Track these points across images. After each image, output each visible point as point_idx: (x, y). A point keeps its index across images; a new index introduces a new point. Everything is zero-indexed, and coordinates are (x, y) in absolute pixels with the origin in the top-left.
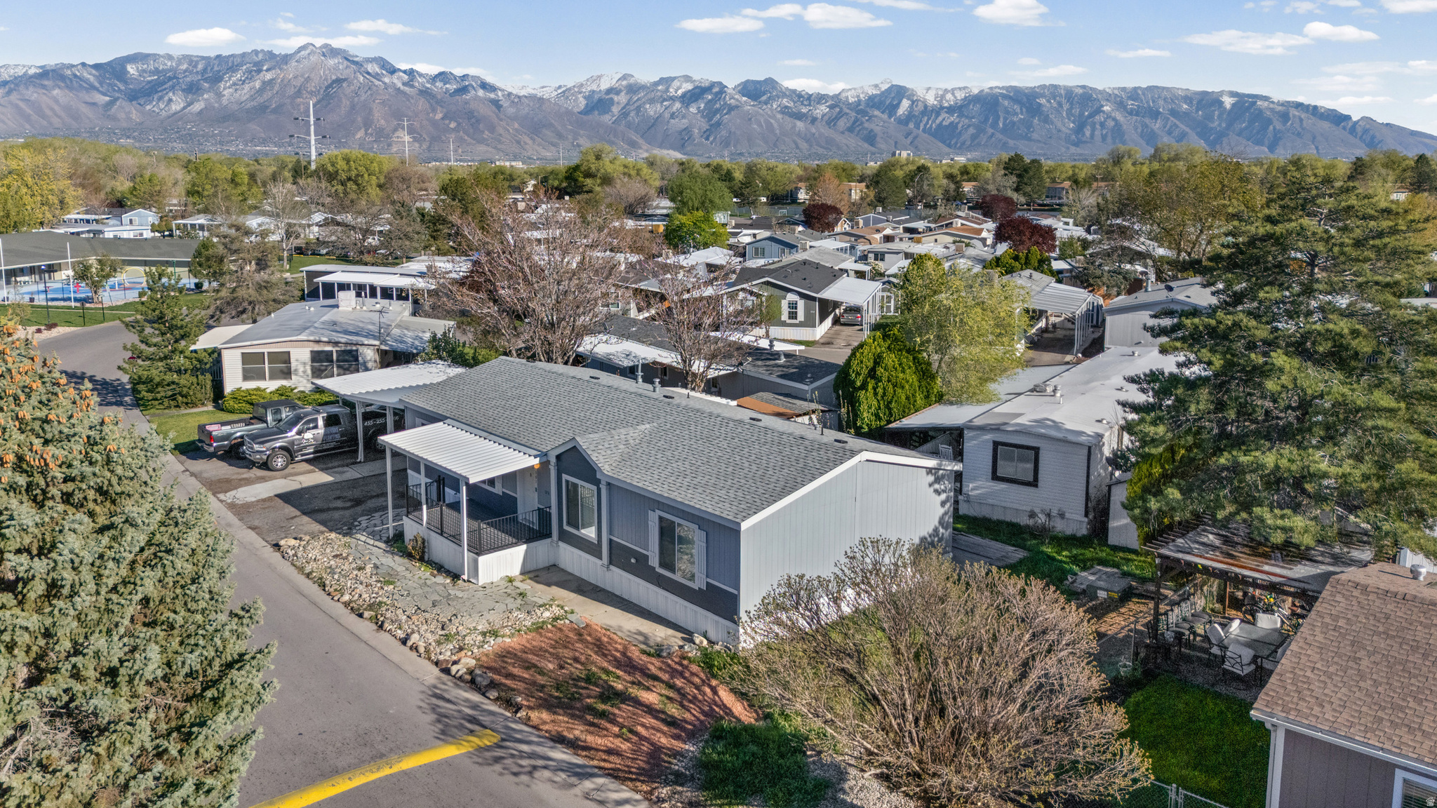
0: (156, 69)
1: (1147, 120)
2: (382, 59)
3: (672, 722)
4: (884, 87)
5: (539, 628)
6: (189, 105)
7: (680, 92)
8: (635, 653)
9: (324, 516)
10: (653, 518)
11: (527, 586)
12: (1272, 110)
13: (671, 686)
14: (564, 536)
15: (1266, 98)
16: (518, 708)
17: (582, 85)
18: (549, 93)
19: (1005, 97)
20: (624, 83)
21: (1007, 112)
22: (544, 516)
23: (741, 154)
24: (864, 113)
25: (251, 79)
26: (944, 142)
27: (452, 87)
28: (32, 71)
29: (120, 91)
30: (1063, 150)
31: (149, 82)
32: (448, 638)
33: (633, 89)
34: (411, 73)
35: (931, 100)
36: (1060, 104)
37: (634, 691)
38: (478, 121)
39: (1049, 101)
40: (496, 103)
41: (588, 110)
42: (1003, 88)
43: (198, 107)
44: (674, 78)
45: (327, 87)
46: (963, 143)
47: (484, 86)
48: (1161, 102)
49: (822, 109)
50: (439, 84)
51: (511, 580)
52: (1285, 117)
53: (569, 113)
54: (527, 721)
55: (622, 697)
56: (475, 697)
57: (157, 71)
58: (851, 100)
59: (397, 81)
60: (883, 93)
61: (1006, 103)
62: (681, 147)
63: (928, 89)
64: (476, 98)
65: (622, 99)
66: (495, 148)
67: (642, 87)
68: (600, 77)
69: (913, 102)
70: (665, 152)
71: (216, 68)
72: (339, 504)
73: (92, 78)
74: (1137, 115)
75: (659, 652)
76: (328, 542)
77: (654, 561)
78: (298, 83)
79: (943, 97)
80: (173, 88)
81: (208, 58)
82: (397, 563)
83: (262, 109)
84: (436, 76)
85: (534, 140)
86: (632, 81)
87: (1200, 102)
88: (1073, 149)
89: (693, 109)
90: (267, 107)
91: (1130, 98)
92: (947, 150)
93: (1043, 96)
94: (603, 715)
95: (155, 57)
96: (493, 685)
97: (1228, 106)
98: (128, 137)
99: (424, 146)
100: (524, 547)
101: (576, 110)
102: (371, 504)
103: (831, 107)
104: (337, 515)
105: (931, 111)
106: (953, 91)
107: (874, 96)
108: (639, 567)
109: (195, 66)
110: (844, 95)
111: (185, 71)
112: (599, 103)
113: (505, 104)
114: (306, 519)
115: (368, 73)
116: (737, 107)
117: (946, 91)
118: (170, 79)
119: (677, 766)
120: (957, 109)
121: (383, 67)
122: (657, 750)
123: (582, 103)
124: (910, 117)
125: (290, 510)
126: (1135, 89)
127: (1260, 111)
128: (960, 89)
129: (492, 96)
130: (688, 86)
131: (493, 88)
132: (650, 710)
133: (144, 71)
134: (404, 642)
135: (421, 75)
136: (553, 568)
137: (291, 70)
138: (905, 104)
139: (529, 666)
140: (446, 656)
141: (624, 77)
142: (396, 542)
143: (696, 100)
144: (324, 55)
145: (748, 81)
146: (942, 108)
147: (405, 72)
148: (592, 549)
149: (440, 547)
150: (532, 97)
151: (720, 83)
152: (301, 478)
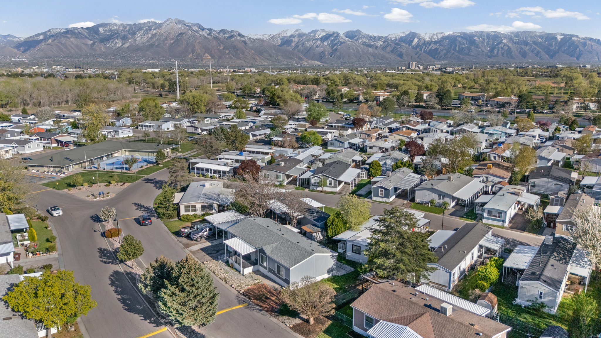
0: (110, 29)
1: (523, 47)
2: (199, 24)
3: (276, 303)
4: (407, 33)
5: (255, 284)
6: (124, 44)
7: (320, 37)
8: (272, 290)
9: (211, 255)
10: (276, 264)
11: (253, 275)
12: (579, 41)
13: (277, 297)
14: (260, 265)
15: (576, 36)
16: (251, 299)
17: (280, 34)
18: (266, 38)
19: (459, 36)
20: (297, 33)
21: (460, 43)
22: (256, 260)
23: (345, 62)
24: (397, 44)
25: (147, 33)
26: (432, 57)
27: (227, 36)
28: (62, 31)
29: (97, 39)
30: (484, 59)
31: (108, 35)
32: (239, 286)
33: (300, 35)
34: (210, 30)
35: (427, 39)
36: (484, 40)
37: (270, 297)
38: (237, 50)
39: (479, 38)
40: (244, 42)
41: (282, 45)
42: (458, 33)
43: (127, 45)
44: (318, 30)
45: (177, 36)
46: (441, 57)
47: (240, 35)
48: (529, 38)
49: (380, 43)
50: (222, 34)
51: (250, 273)
52: (584, 44)
53: (274, 46)
54: (253, 302)
55: (268, 298)
56: (244, 297)
57: (110, 31)
58: (393, 39)
59: (205, 33)
60: (406, 35)
61: (460, 39)
62: (320, 60)
63: (426, 34)
64: (237, 40)
65: (296, 39)
66: (244, 61)
67: (305, 34)
68: (287, 30)
69: (419, 39)
70: (314, 62)
71: (134, 29)
72: (214, 252)
73: (85, 34)
74: (518, 44)
75: (276, 290)
76: (213, 263)
77: (276, 272)
78: (165, 35)
79: (432, 37)
80: (117, 38)
81: (130, 25)
82: (228, 268)
83: (152, 46)
84: (220, 31)
85: (260, 58)
86: (300, 32)
87: (546, 38)
88: (489, 59)
89: (325, 44)
90: (154, 45)
91: (515, 36)
92: (433, 60)
93: (476, 36)
94: (265, 301)
95: (110, 24)
96: (247, 295)
97: (559, 40)
98: (101, 58)
99: (216, 61)
100: (252, 267)
101: (277, 44)
102: (221, 252)
103: (384, 42)
104: (214, 255)
105: (427, 43)
106: (437, 34)
107: (404, 37)
108: (274, 273)
109: (126, 28)
110: (389, 36)
111: (122, 30)
112: (287, 42)
113: (248, 42)
114: (207, 256)
115: (193, 30)
116: (344, 42)
117: (434, 34)
118: (116, 34)
119: (276, 310)
120: (439, 42)
121: (199, 28)
122: (273, 307)
123: (280, 42)
124: (418, 46)
125: (204, 254)
126: (518, 32)
127: (574, 42)
128: (440, 33)
129: (243, 39)
130: (324, 34)
131: (244, 36)
132: (273, 301)
133: (106, 30)
134: (231, 286)
135: (214, 31)
136: (258, 271)
137: (163, 29)
138: (416, 40)
139: (253, 292)
140: (239, 289)
141: (297, 30)
142: (227, 263)
143: (327, 40)
144: (176, 23)
145: (349, 31)
146: (432, 42)
147: (208, 29)
148: (266, 268)
149: (236, 266)
150: (259, 40)
151: (337, 32)
152: (204, 244)
